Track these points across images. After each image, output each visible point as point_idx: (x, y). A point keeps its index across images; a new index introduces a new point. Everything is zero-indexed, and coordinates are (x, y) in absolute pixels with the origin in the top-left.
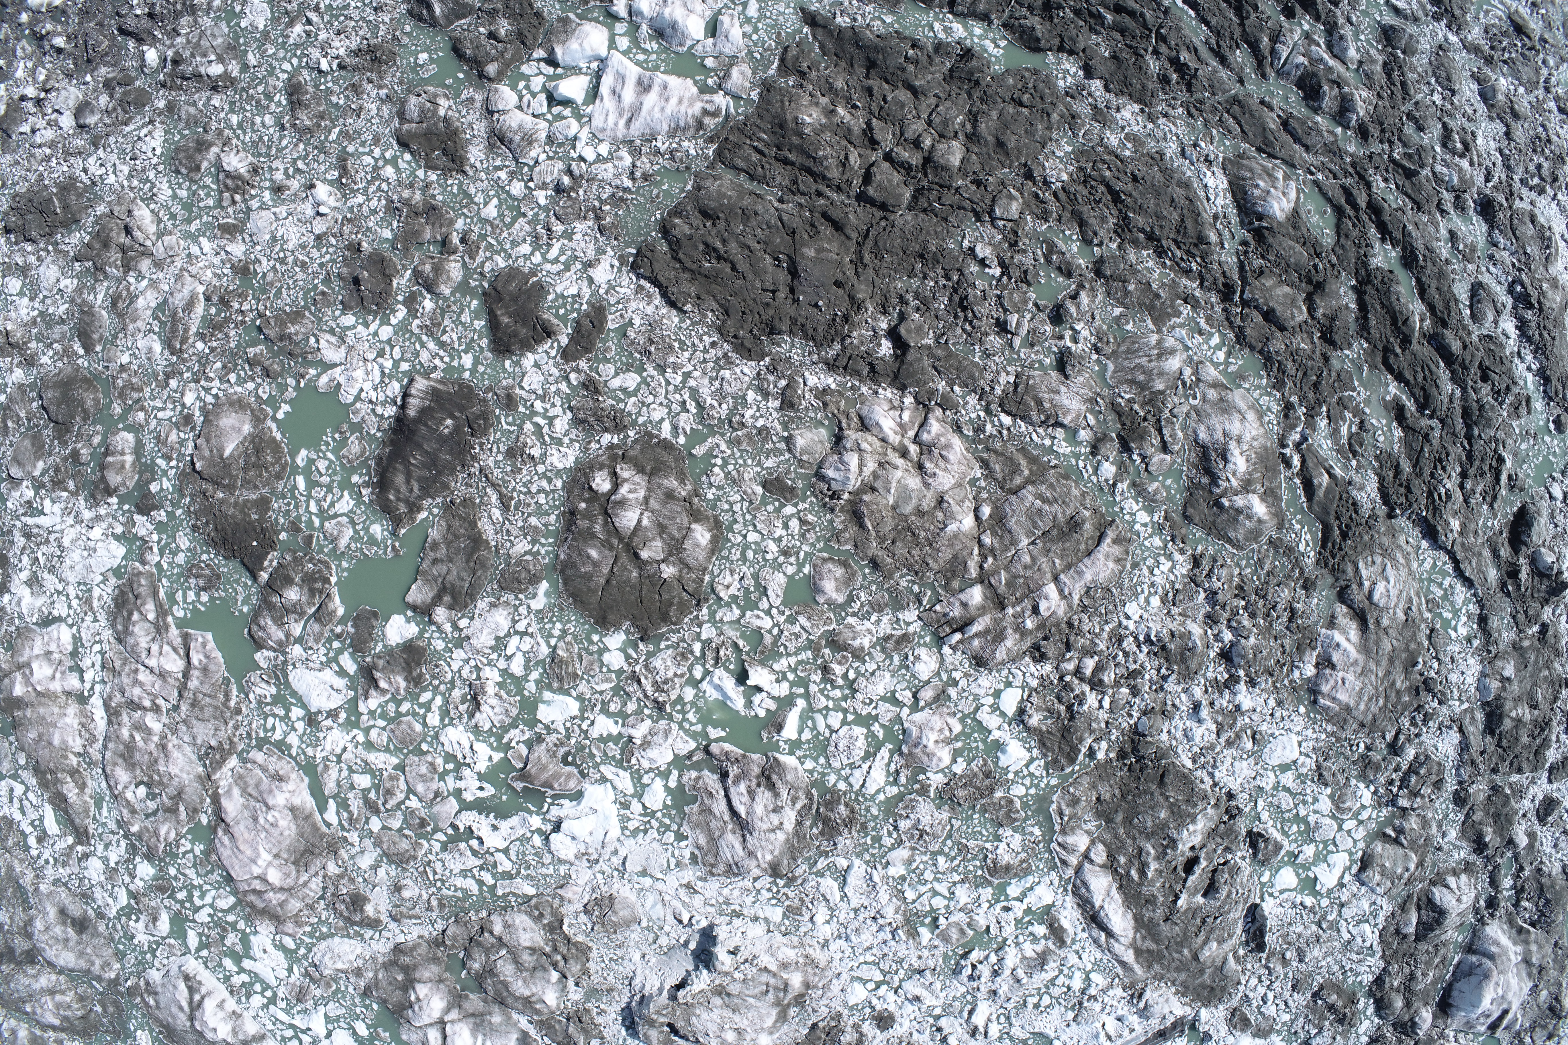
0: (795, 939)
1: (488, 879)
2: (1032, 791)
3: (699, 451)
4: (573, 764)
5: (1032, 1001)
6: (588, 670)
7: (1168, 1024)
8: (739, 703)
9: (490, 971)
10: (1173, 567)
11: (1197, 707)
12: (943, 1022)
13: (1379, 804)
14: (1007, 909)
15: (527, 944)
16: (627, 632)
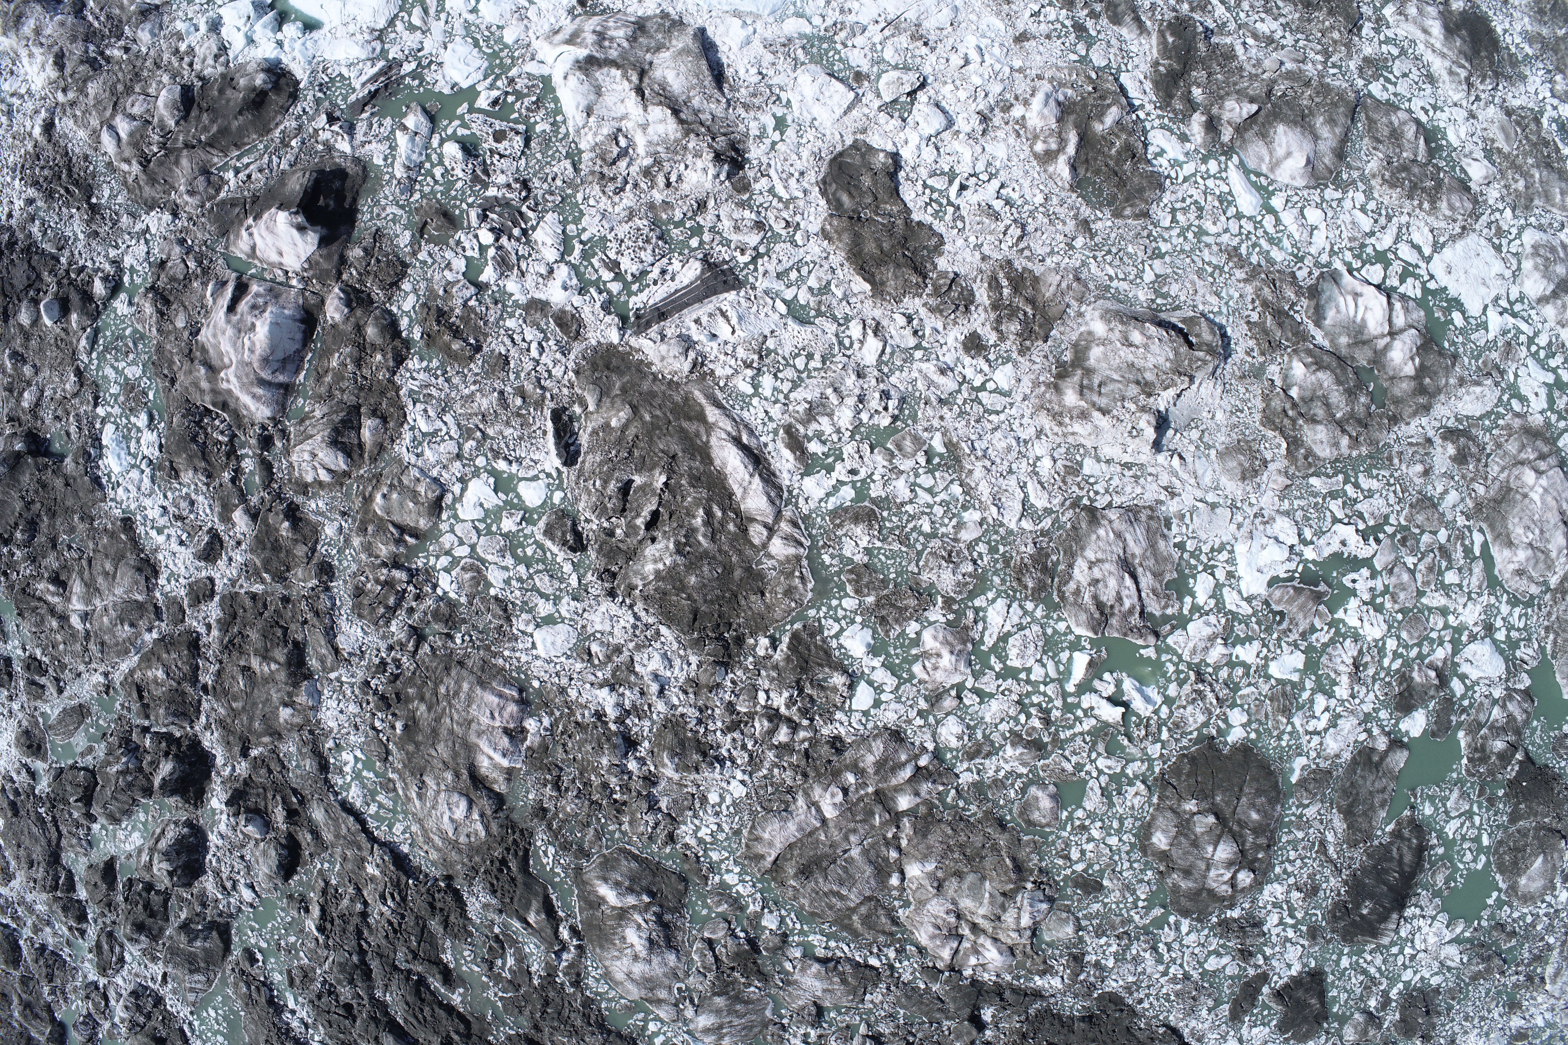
0: (1070, 439)
1: (1350, 489)
2: (834, 603)
3: (1158, 912)
4: (1275, 613)
5: (816, 363)
6: (1260, 703)
7: (655, 328)
8: (1128, 684)
9: (1351, 394)
10: (695, 832)
11: (661, 692)
12: (912, 342)
13: (429, 574)
14: (853, 472)
15: (1320, 428)
16: (1226, 743)
